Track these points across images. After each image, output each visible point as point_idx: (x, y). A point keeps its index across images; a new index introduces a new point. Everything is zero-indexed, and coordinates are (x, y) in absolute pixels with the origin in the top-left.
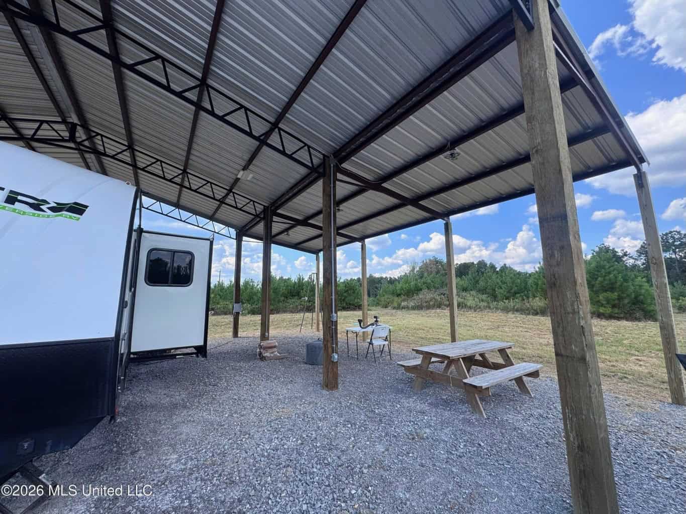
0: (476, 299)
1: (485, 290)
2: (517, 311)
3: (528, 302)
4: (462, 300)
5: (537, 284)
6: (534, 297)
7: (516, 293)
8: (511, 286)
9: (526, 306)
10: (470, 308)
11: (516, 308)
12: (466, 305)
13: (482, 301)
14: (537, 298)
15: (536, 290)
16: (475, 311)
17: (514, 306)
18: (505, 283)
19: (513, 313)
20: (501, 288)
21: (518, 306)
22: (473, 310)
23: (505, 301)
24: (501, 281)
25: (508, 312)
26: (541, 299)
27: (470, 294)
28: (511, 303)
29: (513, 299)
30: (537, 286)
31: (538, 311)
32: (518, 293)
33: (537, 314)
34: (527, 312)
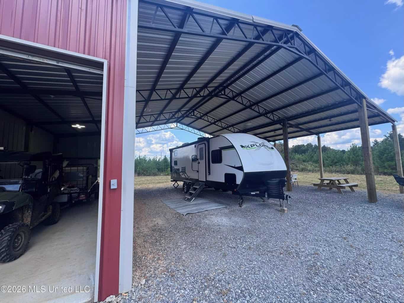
0: (312, 166)
1: (317, 161)
2: (338, 172)
3: (344, 167)
4: (305, 167)
5: (349, 158)
6: (347, 164)
7: (336, 163)
8: (333, 159)
9: (343, 169)
10: (310, 171)
11: (337, 170)
12: (307, 170)
13: (316, 167)
14: (349, 165)
15: (349, 161)
16: (313, 172)
17: (336, 170)
18: (329, 157)
19: (335, 173)
20: (327, 160)
21: (338, 169)
22: (311, 172)
23: (330, 167)
24: (327, 157)
25: (333, 172)
26: (351, 166)
27: (308, 163)
28: (334, 168)
29: (335, 166)
30: (349, 159)
31: (350, 172)
32: (338, 163)
33: (349, 173)
34: (343, 172)
